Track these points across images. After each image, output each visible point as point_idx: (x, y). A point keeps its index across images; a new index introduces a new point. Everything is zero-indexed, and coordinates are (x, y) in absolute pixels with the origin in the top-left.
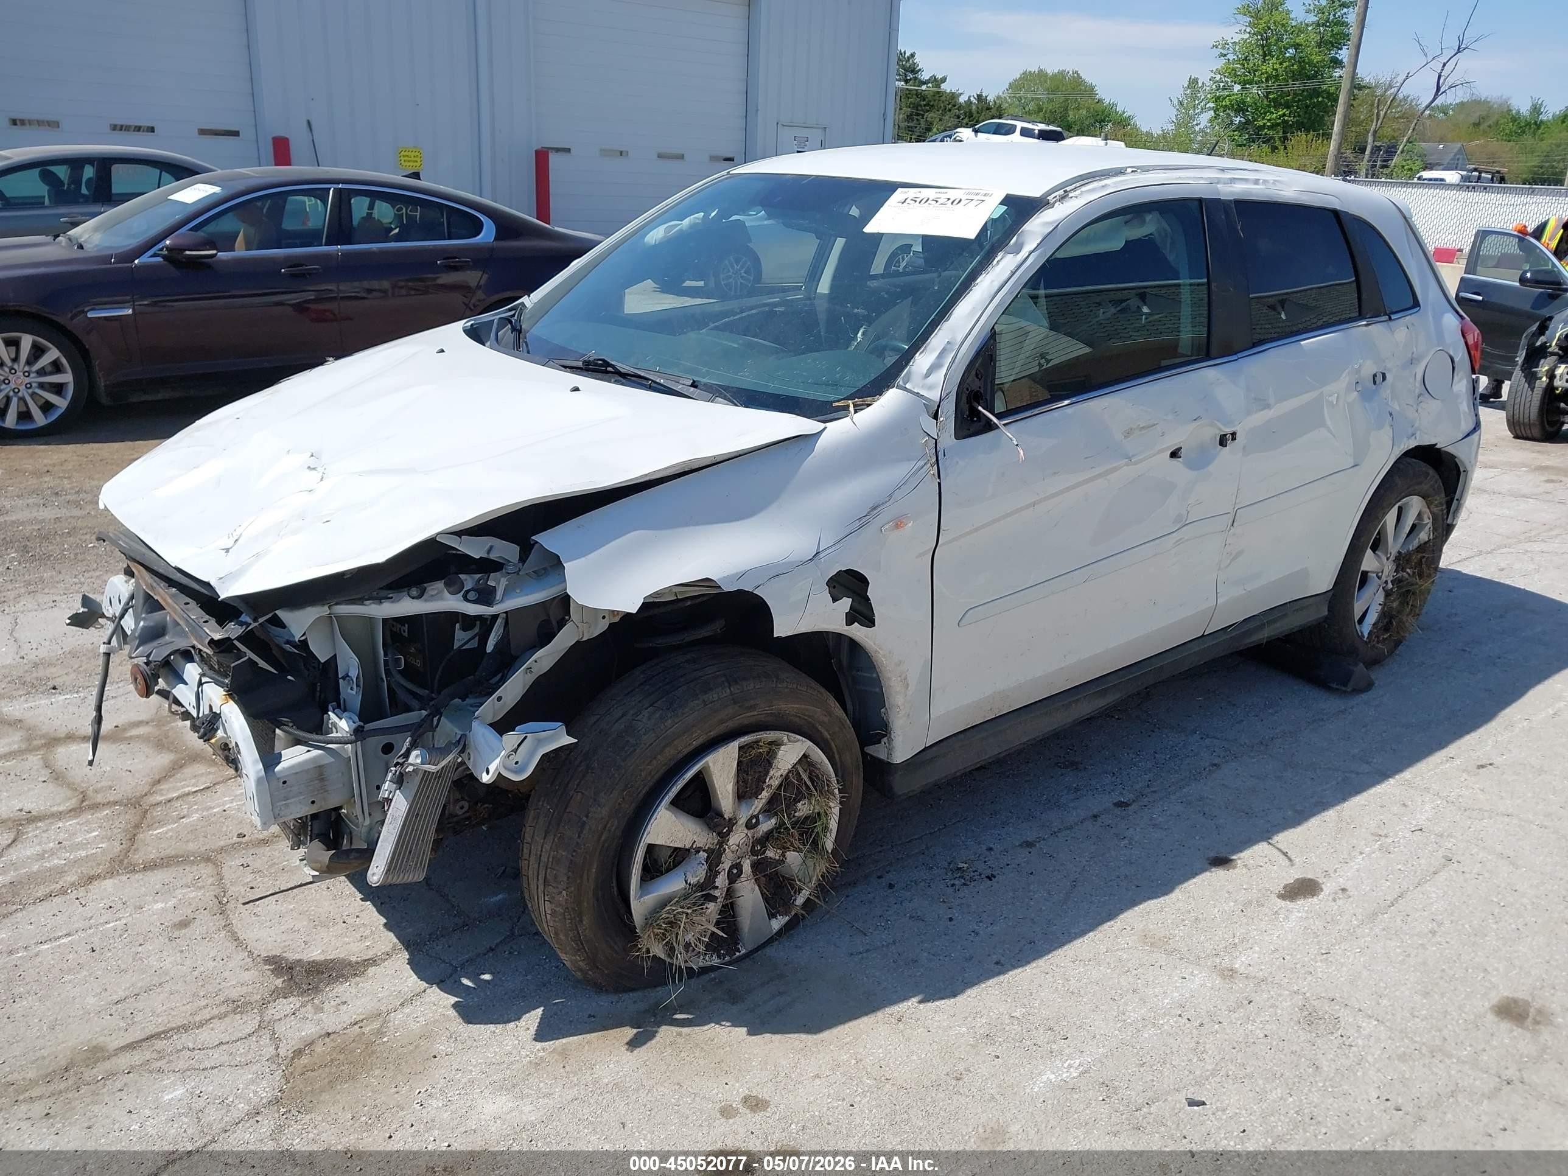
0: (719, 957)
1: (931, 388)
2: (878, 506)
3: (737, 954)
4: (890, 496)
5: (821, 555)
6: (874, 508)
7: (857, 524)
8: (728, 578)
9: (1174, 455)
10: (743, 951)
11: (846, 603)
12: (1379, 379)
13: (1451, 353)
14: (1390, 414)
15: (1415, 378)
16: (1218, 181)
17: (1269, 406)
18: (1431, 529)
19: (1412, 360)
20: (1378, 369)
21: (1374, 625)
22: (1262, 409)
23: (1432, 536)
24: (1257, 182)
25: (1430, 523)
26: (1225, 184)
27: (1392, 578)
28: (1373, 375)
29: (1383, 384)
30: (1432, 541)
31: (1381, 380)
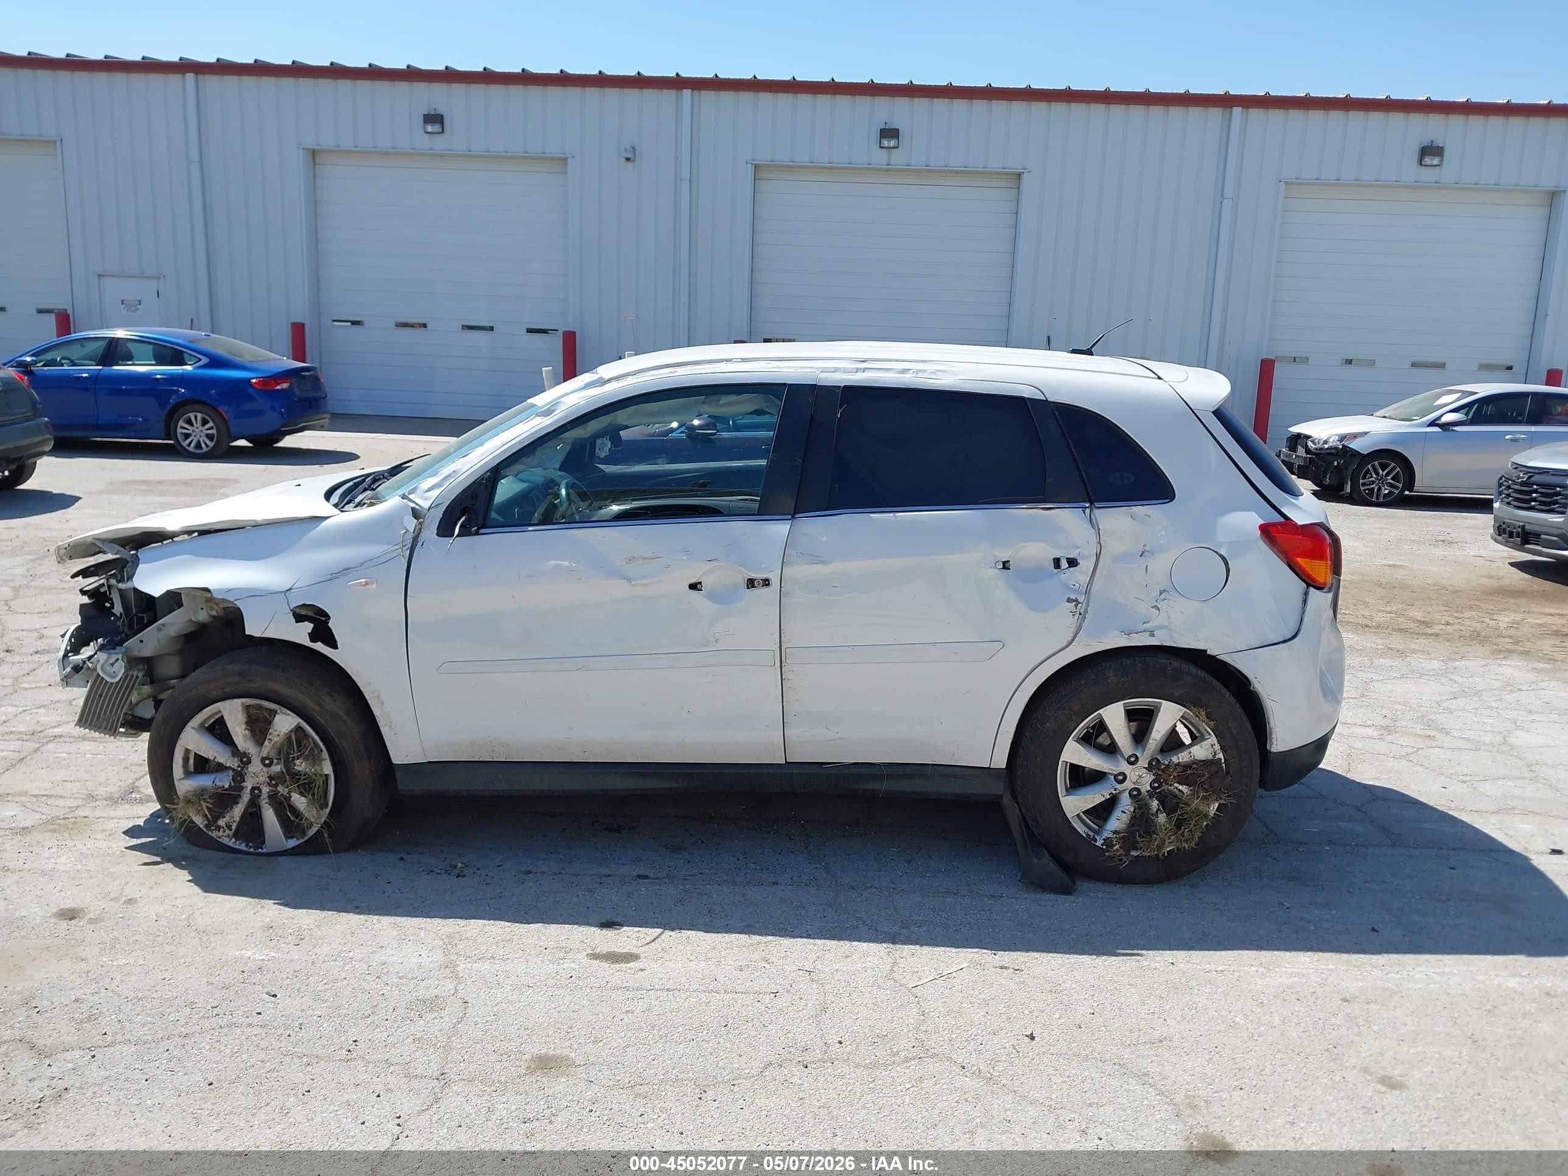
0: (247, 846)
1: (426, 499)
2: (350, 568)
3: (260, 850)
4: (362, 564)
5: (292, 591)
6: (346, 569)
7: (329, 577)
8: (219, 591)
9: (693, 587)
10: (264, 851)
11: (308, 627)
12: (1064, 564)
13: (1223, 553)
14: (1069, 600)
15: (1147, 572)
16: (836, 370)
17: (824, 562)
18: (1217, 747)
19: (1143, 552)
20: (1063, 554)
21: (1115, 832)
22: (812, 564)
23: (1221, 756)
24: (904, 371)
25: (1213, 739)
26: (844, 372)
27: (1149, 788)
28: (1054, 559)
29: (1071, 569)
30: (1223, 761)
31: (1067, 566)
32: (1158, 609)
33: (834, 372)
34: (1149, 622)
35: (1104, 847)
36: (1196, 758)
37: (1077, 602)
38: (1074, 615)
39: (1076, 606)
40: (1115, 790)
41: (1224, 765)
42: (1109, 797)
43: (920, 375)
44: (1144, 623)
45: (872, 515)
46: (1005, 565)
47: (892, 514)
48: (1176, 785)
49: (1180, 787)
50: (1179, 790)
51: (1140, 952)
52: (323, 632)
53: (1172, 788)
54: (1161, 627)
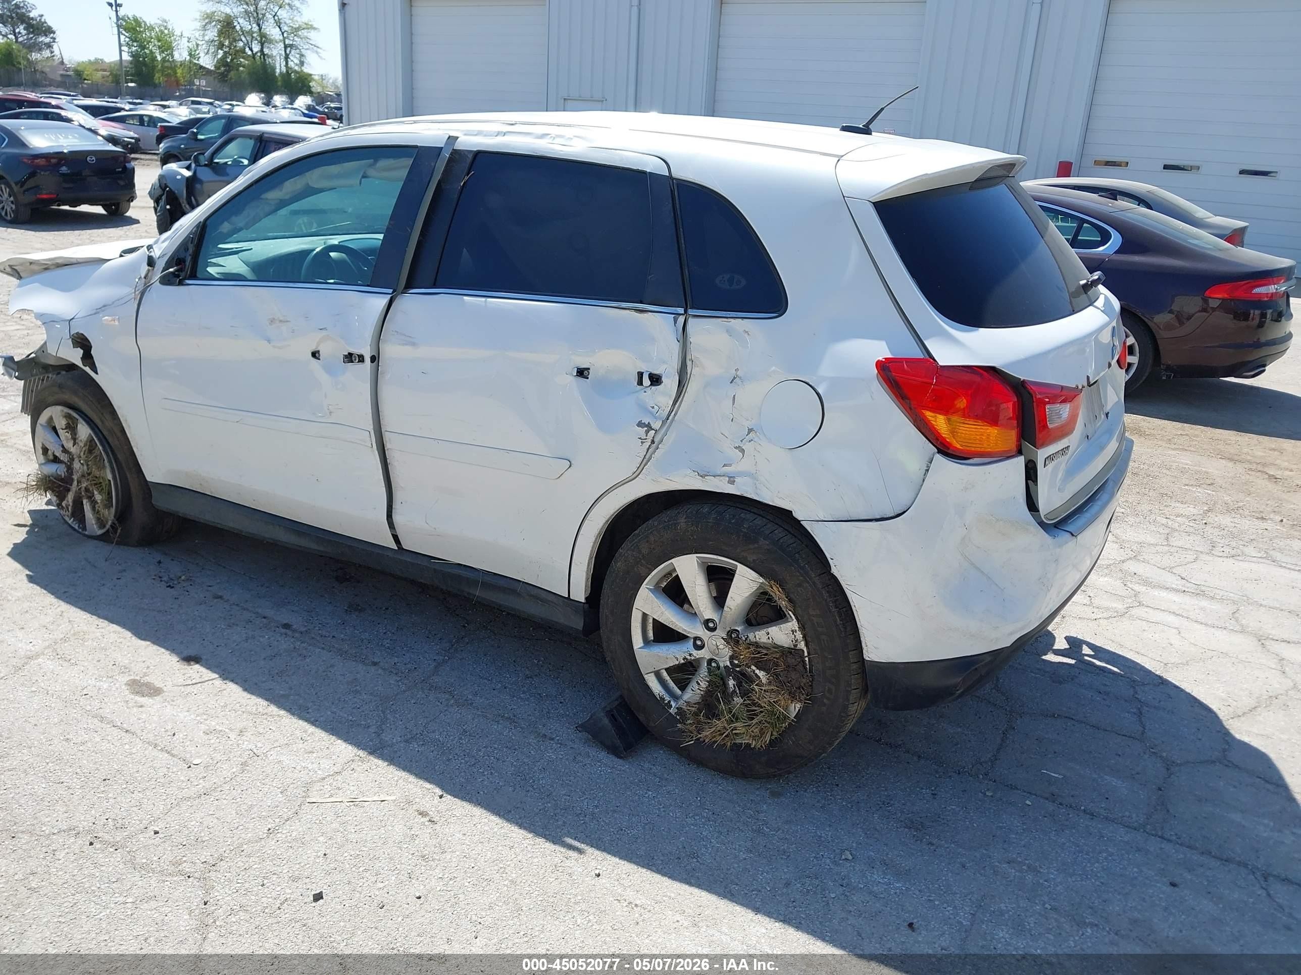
0: (78, 526)
1: (160, 249)
3: (85, 532)
4: (113, 303)
9: (314, 354)
10: (87, 533)
11: (81, 351)
12: (646, 381)
13: (820, 391)
14: (640, 424)
15: (734, 403)
16: (479, 133)
17: (413, 344)
18: (799, 635)
19: (735, 378)
20: (647, 368)
21: (688, 703)
22: (404, 344)
23: (802, 645)
24: (543, 136)
25: (793, 624)
26: (485, 136)
27: (728, 664)
28: (638, 373)
29: (653, 388)
30: (806, 654)
31: (649, 383)
32: (743, 451)
33: (476, 135)
34: (730, 465)
35: (678, 717)
36: (775, 641)
37: (649, 427)
38: (642, 442)
39: (647, 432)
40: (690, 655)
41: (807, 659)
42: (683, 661)
43: (558, 140)
44: (725, 465)
45: (466, 298)
46: (582, 373)
47: (483, 299)
48: (753, 667)
49: (757, 672)
50: (756, 675)
51: (583, 846)
52: (88, 357)
53: (749, 670)
54: (742, 474)
